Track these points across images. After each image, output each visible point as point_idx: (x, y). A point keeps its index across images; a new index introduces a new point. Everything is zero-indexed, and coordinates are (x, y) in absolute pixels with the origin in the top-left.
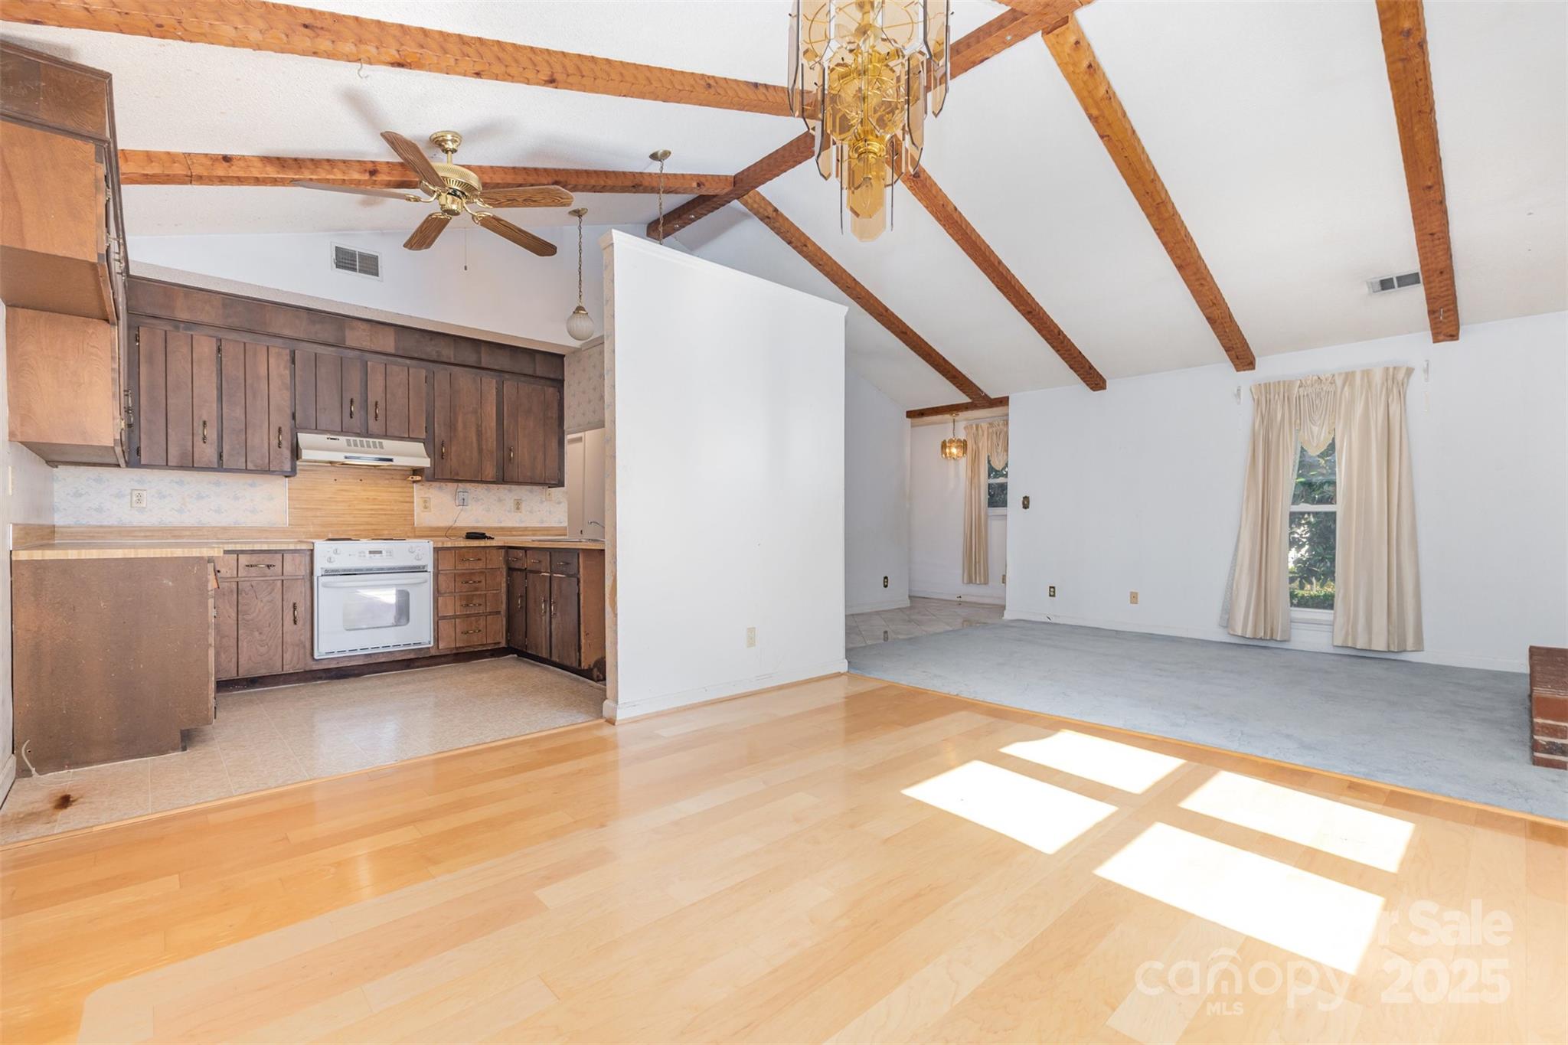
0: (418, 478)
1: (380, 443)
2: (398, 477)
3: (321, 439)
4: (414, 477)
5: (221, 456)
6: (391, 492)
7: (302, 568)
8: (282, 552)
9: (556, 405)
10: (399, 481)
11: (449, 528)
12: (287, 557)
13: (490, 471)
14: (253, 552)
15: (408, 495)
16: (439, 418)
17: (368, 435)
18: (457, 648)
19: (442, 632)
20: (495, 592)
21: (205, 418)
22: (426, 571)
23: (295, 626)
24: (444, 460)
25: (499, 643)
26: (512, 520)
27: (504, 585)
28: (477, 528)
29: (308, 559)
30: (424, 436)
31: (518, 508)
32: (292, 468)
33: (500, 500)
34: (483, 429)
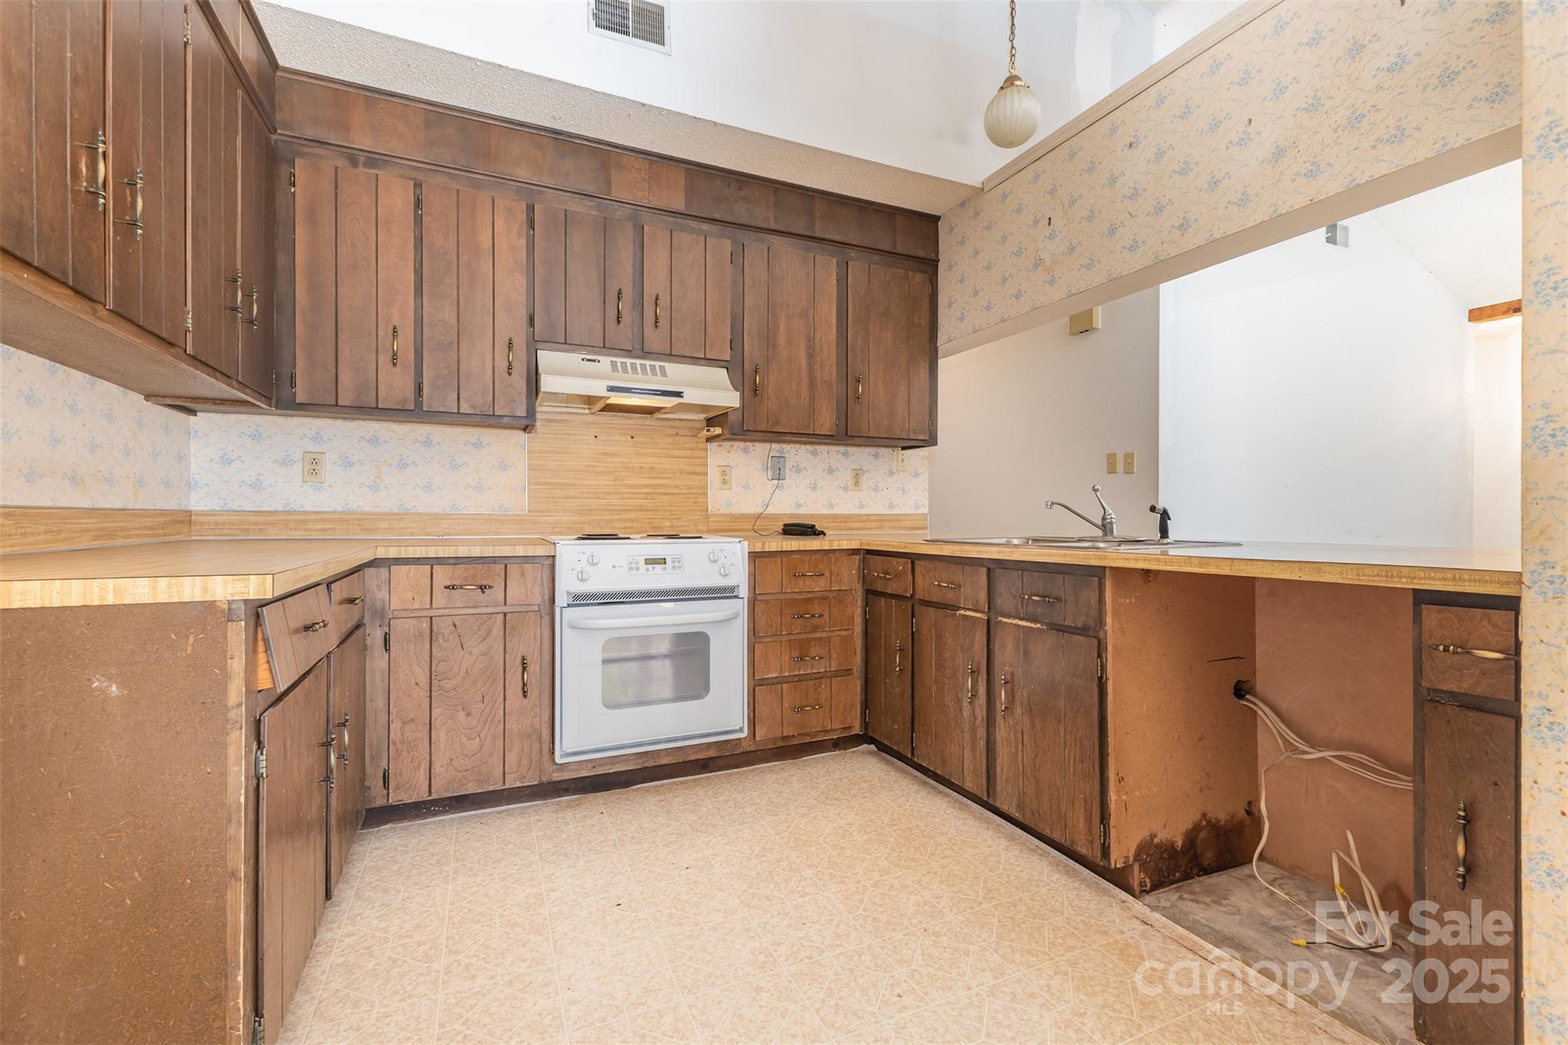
0: (718, 431)
1: (662, 369)
2: (685, 432)
3: (573, 359)
4: (712, 429)
5: (419, 389)
6: (674, 457)
7: (537, 589)
8: (505, 561)
9: (926, 300)
10: (687, 439)
11: (759, 516)
12: (514, 570)
13: (826, 421)
14: (458, 561)
15: (700, 461)
16: (751, 324)
17: (645, 354)
18: (784, 738)
19: (762, 711)
20: (843, 633)
21: (396, 321)
22: (736, 597)
23: (525, 701)
24: (759, 398)
25: (849, 728)
26: (847, 504)
27: (858, 620)
28: (798, 516)
29: (547, 572)
30: (727, 356)
31: (857, 484)
32: (528, 411)
33: (831, 471)
34: (817, 341)
